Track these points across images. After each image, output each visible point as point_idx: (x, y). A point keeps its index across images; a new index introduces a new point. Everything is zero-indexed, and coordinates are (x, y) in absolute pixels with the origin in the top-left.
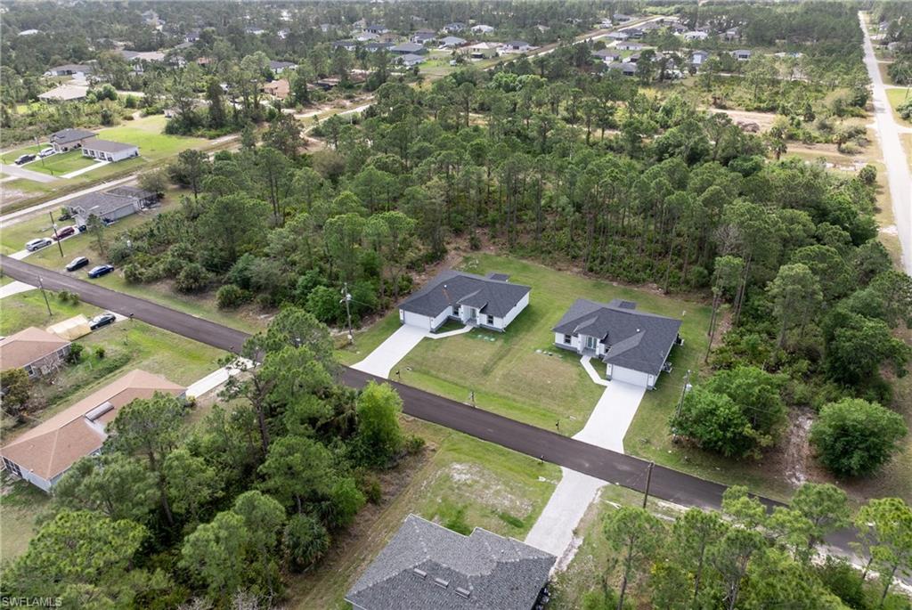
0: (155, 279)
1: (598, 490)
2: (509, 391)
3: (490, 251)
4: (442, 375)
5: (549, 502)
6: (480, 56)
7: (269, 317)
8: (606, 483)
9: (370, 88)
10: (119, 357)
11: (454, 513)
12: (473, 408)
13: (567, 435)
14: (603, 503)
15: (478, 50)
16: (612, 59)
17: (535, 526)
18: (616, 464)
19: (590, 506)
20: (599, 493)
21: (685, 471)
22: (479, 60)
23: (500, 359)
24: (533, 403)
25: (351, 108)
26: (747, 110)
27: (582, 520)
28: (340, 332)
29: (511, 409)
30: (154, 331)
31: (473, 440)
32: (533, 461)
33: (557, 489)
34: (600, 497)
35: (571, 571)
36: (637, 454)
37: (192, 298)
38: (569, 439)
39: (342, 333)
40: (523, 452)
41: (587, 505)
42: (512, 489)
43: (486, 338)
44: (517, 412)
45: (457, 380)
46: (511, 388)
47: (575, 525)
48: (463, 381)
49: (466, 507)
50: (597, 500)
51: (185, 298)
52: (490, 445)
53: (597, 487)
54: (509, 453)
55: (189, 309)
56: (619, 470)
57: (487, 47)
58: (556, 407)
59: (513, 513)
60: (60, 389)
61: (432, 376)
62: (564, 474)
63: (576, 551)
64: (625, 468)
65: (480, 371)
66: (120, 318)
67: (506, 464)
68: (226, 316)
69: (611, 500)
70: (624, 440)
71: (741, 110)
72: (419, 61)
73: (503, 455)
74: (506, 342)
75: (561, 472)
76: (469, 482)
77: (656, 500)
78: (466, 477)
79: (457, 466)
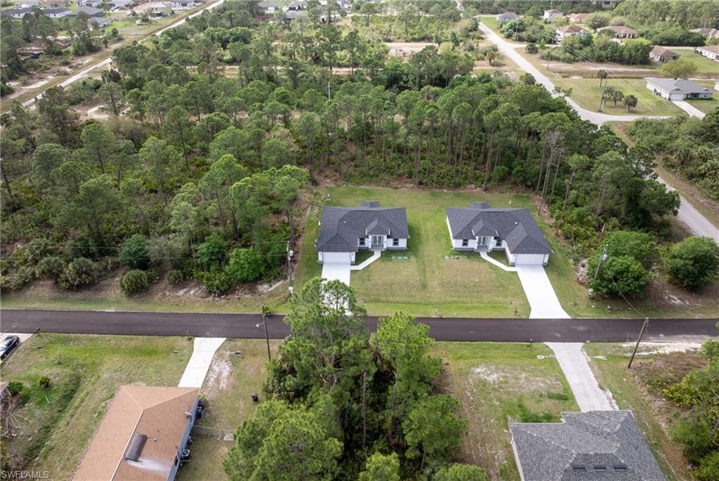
0: (24, 285)
1: (582, 351)
2: (454, 296)
3: (329, 183)
4: (391, 299)
5: (564, 372)
6: (159, 15)
7: (189, 291)
8: (582, 344)
9: (80, 52)
10: (67, 379)
11: (517, 408)
12: (442, 318)
13: (525, 317)
14: (594, 359)
15: (156, 9)
16: (274, 8)
17: (575, 394)
18: (573, 328)
19: (589, 364)
20: (585, 353)
21: (615, 317)
22: (159, 18)
23: (424, 272)
24: (477, 300)
25: (74, 74)
26: (407, 41)
27: (595, 377)
28: (271, 286)
29: (468, 310)
30: (78, 339)
31: (467, 345)
32: (522, 346)
33: (559, 360)
34: (588, 355)
36: (579, 316)
37: (86, 294)
38: (528, 320)
39: (274, 287)
40: (510, 341)
41: (587, 364)
42: (532, 373)
43: (400, 258)
44: (475, 311)
45: (407, 299)
46: (453, 294)
47: (596, 383)
48: (412, 299)
49: (520, 400)
50: (588, 359)
51: (79, 295)
52: (482, 344)
53: (580, 350)
54: (501, 346)
55: (93, 306)
56: (580, 331)
57: (163, 6)
58: (497, 299)
59: (553, 391)
60: (30, 439)
61: (383, 302)
63: (614, 401)
64: (582, 328)
65: (420, 286)
66: (23, 337)
67: (506, 354)
68: (143, 302)
69: (596, 355)
70: (563, 308)
71: (402, 42)
72: (106, 23)
73: (497, 348)
74: (416, 257)
75: (547, 346)
76: (501, 379)
77: (620, 344)
78: (495, 376)
79: (479, 370)
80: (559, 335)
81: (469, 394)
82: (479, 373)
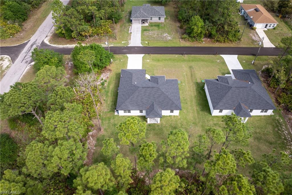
1: (130, 44)
5: (141, 37)
8: (129, 46)
13: (147, 55)
14: (128, 41)
17: (141, 31)
18: (128, 51)
19: (130, 39)
20: (129, 43)
27: (131, 36)
33: (141, 40)
34: (129, 42)
35: (128, 27)
36: (122, 55)
38: (145, 54)
41: (131, 39)
42: (152, 37)
47: (132, 34)
50: (129, 41)
53: (131, 44)
59: (148, 31)
62: (141, 44)
63: (129, 30)
64: (125, 51)
69: (126, 43)
70: (128, 58)
74: (197, 83)
75: (142, 45)
76: (163, 34)
77: (114, 46)
78: (165, 35)
79: (170, 38)
80: (136, 48)
81: (174, 33)
82: (170, 37)
